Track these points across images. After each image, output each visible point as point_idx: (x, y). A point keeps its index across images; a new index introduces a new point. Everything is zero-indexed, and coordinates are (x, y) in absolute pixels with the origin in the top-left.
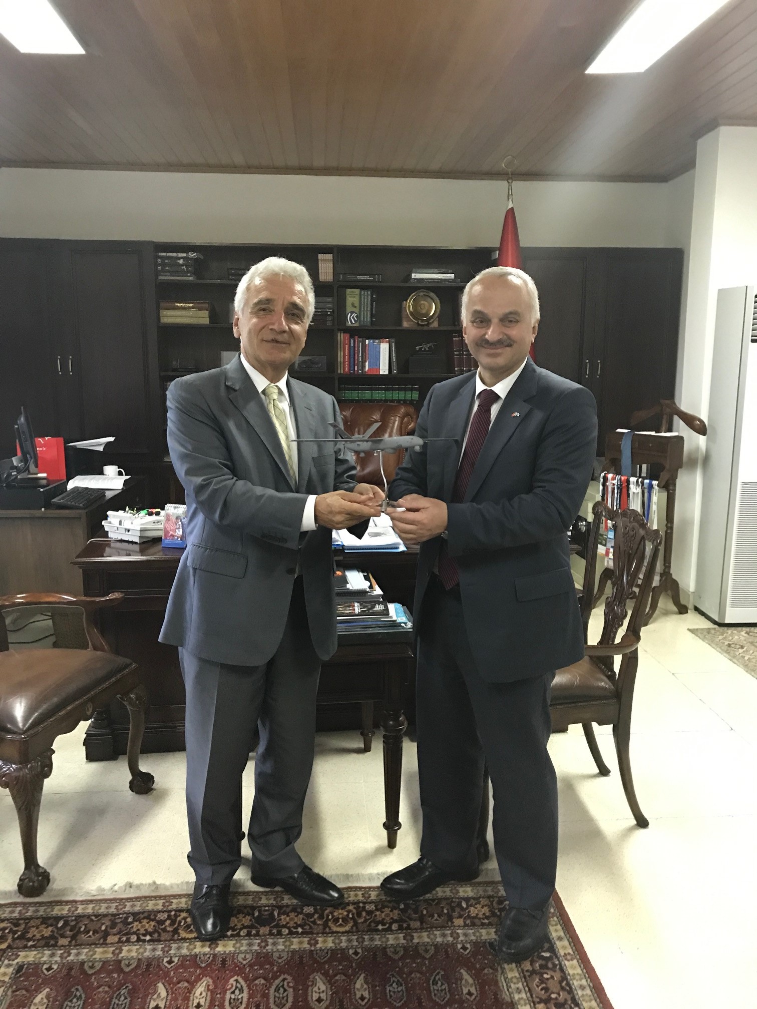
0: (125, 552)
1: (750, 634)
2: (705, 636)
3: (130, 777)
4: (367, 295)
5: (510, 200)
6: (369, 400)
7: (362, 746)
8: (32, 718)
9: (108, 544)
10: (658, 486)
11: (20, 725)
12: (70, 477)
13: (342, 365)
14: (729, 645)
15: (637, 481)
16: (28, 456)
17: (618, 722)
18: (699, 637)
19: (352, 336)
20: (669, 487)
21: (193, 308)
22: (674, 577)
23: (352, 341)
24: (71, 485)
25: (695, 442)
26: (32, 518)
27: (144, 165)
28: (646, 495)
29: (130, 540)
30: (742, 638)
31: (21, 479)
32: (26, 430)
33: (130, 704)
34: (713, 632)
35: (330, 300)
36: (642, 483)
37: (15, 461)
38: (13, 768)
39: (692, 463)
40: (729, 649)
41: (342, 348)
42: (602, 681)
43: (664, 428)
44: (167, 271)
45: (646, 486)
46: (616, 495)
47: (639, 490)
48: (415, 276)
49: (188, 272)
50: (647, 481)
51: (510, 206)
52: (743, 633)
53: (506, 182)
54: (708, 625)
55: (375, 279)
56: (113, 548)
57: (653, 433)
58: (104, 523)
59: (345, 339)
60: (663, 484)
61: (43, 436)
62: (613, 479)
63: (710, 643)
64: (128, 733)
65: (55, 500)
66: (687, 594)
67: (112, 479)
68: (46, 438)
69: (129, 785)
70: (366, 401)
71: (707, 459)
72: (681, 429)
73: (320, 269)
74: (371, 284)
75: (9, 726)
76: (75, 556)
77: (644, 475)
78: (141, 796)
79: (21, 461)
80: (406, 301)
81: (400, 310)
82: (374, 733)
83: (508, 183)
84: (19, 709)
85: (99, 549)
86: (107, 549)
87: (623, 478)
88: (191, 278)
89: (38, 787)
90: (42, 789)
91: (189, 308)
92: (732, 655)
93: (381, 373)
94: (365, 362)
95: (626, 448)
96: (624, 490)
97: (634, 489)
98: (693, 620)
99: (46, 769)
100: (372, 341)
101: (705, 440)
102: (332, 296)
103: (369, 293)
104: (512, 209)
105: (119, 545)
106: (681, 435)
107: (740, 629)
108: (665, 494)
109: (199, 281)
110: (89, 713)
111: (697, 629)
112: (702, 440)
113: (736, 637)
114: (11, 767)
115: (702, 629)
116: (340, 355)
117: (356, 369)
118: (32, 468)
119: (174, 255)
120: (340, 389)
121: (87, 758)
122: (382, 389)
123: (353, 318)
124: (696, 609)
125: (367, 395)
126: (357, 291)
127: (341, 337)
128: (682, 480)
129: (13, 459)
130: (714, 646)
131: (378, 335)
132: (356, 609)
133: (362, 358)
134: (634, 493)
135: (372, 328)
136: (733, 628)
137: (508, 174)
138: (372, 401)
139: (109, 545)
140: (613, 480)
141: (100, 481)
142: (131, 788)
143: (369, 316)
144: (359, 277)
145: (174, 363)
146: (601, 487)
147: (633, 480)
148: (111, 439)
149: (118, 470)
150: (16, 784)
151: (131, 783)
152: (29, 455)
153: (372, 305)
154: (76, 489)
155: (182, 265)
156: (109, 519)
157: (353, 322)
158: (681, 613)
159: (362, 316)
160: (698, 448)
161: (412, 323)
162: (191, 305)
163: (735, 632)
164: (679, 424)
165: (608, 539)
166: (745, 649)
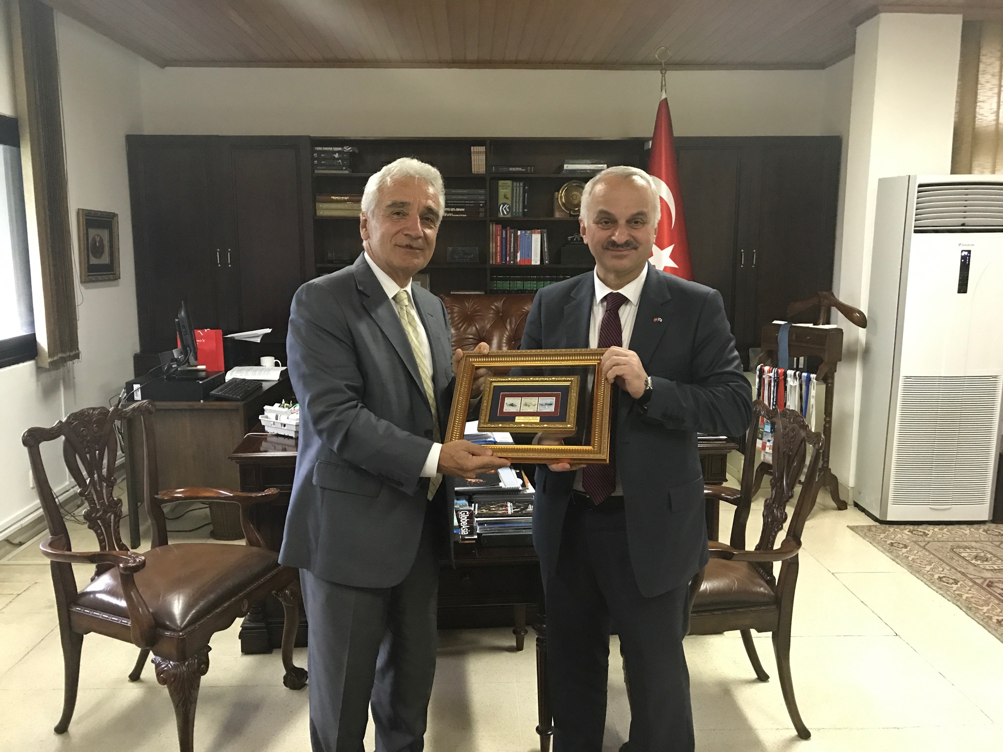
0: (280, 447)
1: (913, 532)
2: (865, 534)
3: (284, 672)
4: (520, 186)
5: (664, 91)
6: (521, 290)
7: (514, 644)
8: (190, 616)
9: (264, 438)
10: (816, 379)
11: (178, 622)
12: (228, 368)
13: (494, 256)
14: (892, 544)
15: (795, 374)
16: (188, 349)
17: (778, 630)
18: (859, 534)
19: (504, 227)
20: (828, 380)
21: (347, 201)
22: (833, 472)
23: (504, 232)
24: (229, 376)
25: (855, 334)
26: (192, 410)
27: (301, 61)
28: (804, 387)
29: (286, 435)
30: (905, 537)
31: (180, 371)
32: (186, 324)
33: (285, 600)
34: (874, 529)
35: (482, 191)
36: (800, 376)
37: (176, 353)
38: (171, 665)
39: (852, 356)
40: (892, 549)
41: (494, 240)
42: (761, 586)
43: (821, 321)
44: (323, 165)
45: (803, 379)
46: (772, 388)
47: (797, 383)
48: (567, 167)
49: (344, 166)
50: (804, 374)
51: (664, 96)
52: (906, 532)
53: (659, 72)
54: (868, 522)
55: (527, 170)
56: (271, 442)
57: (811, 325)
58: (260, 417)
59: (497, 231)
60: (821, 377)
61: (202, 328)
62: (770, 371)
63: (871, 541)
64: (283, 626)
65: (213, 392)
66: (846, 488)
67: (269, 370)
68: (206, 330)
69: (283, 680)
70: (518, 291)
71: (867, 351)
72: (839, 321)
73: (473, 161)
74: (525, 176)
75: (168, 623)
76: (232, 451)
77: (801, 366)
78: (295, 692)
79: (181, 353)
80: (559, 192)
81: (552, 201)
82: (526, 632)
83: (662, 73)
84: (177, 606)
85: (255, 444)
86: (264, 443)
87: (780, 371)
88: (346, 172)
89: (195, 684)
90: (198, 686)
91: (345, 201)
92: (895, 554)
93: (533, 263)
94: (517, 253)
95: (783, 339)
96: (782, 384)
97: (792, 382)
98: (853, 517)
99: (203, 666)
100: (523, 232)
101: (865, 331)
102: (484, 187)
103: (521, 184)
104: (666, 99)
105: (275, 439)
106: (839, 327)
107: (903, 527)
108: (823, 387)
109: (354, 175)
110: (244, 610)
111: (857, 527)
112: (862, 332)
113: (899, 536)
114: (169, 663)
115: (863, 527)
116: (492, 245)
117: (508, 259)
118: (192, 360)
119: (331, 149)
120: (492, 279)
121: (242, 651)
122: (533, 280)
123: (505, 209)
124: (856, 505)
125: (519, 285)
126: (509, 182)
127: (494, 228)
128: (842, 373)
129: (174, 351)
130: (875, 544)
131: (529, 226)
132: (509, 509)
133: (514, 249)
134: (791, 386)
135: (525, 219)
136: (895, 526)
137: (661, 64)
138: (523, 291)
139: (265, 440)
140: (770, 373)
141: (257, 372)
142: (284, 683)
143: (521, 207)
144: (511, 169)
145: (329, 254)
146: (757, 380)
147: (790, 372)
148: (268, 331)
149: (275, 361)
150: (174, 680)
151: (285, 678)
152: (190, 348)
153: (524, 196)
154: (234, 380)
155: (338, 159)
156: (265, 413)
157: (506, 213)
158: (840, 509)
159: (514, 207)
160: (857, 341)
161: (563, 213)
162: (346, 198)
163: (898, 530)
164: (837, 315)
165: (764, 433)
166: (908, 549)
